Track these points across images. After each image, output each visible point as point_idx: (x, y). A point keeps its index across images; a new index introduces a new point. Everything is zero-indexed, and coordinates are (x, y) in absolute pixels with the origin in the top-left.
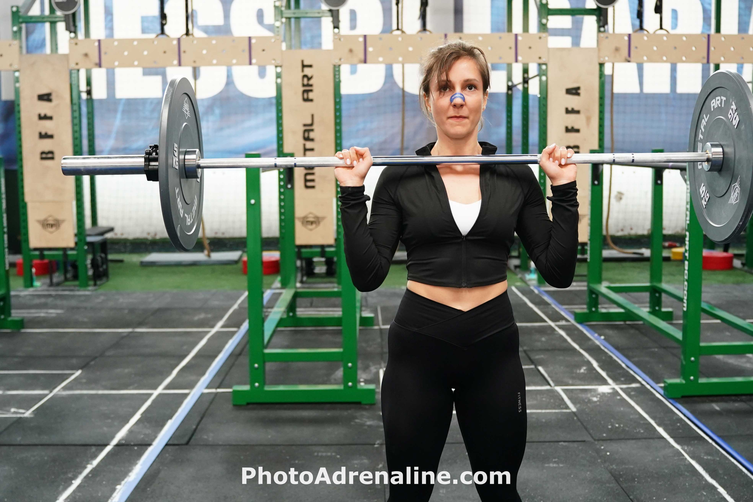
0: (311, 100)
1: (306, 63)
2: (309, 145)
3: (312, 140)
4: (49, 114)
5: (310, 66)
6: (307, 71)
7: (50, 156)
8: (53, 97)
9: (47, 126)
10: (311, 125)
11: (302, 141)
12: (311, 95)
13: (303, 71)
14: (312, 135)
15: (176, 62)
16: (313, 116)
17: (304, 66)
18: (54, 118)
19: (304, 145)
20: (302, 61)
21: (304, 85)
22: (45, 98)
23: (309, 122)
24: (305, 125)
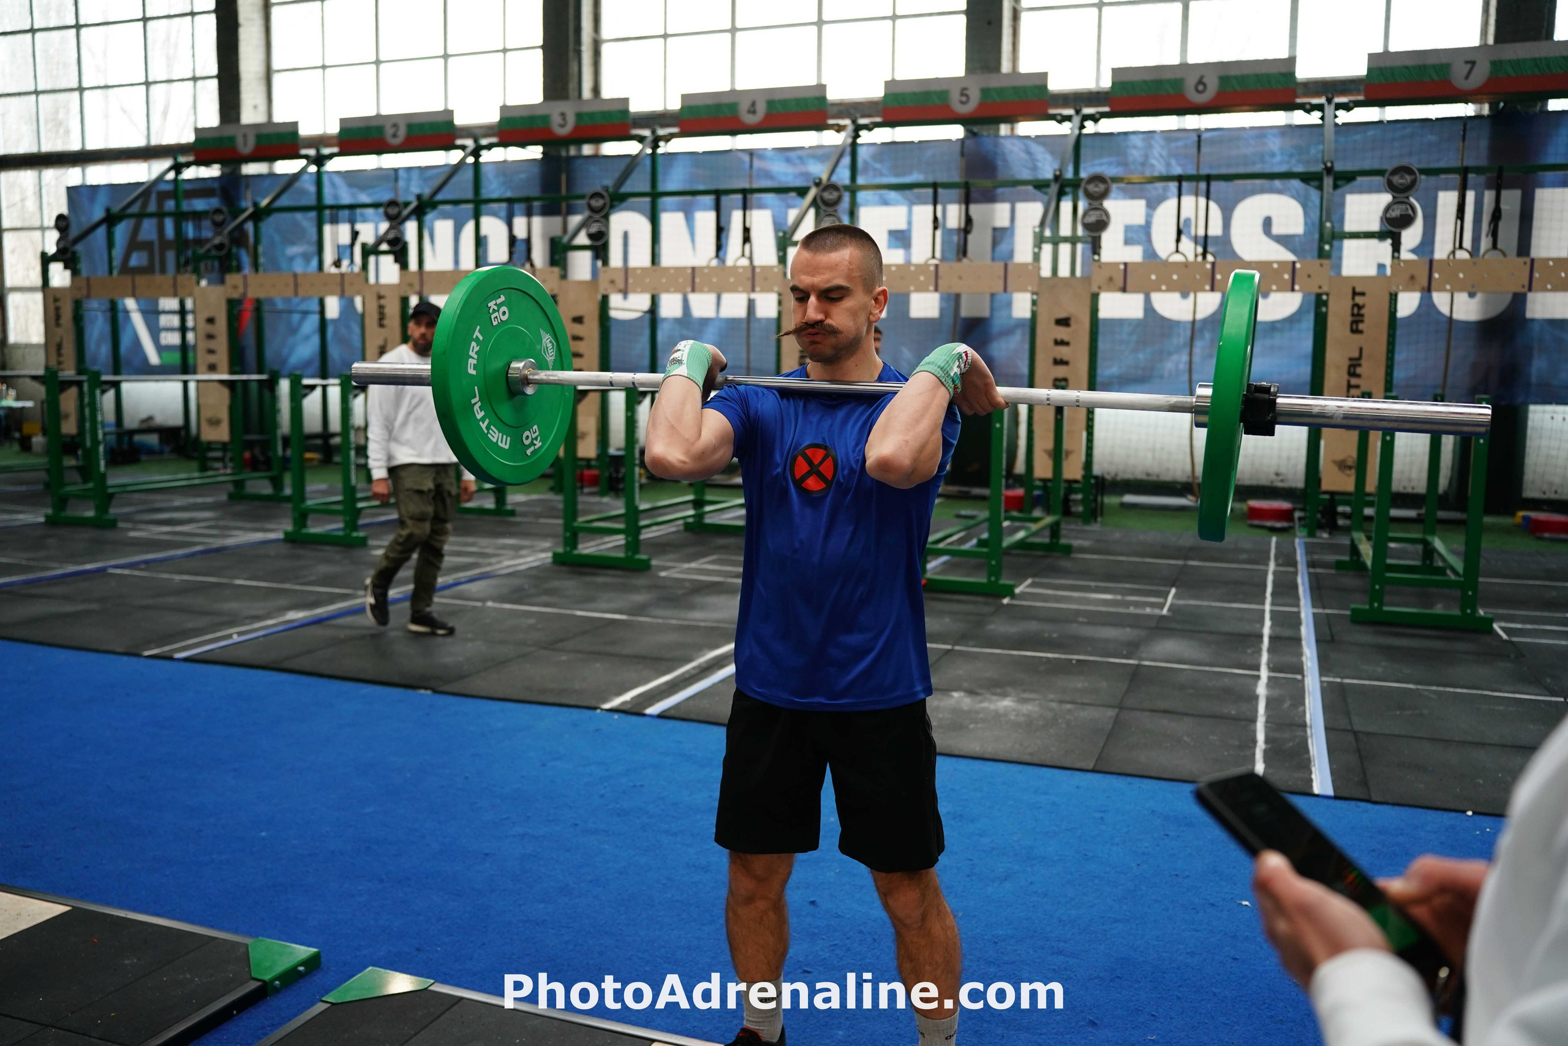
0: (1361, 332)
1: (1358, 290)
2: (1354, 381)
3: (1359, 376)
4: (1066, 339)
5: (1363, 294)
6: (1359, 300)
7: (1063, 383)
8: (1072, 322)
9: (1063, 352)
10: (1360, 358)
11: (1346, 377)
12: (1361, 326)
13: (1353, 299)
14: (1358, 370)
15: (1208, 287)
16: (1361, 350)
17: (1355, 293)
18: (1072, 344)
19: (1349, 381)
20: (1354, 289)
21: (1353, 315)
22: (1064, 322)
23: (1356, 354)
24: (1351, 359)
